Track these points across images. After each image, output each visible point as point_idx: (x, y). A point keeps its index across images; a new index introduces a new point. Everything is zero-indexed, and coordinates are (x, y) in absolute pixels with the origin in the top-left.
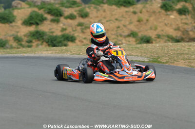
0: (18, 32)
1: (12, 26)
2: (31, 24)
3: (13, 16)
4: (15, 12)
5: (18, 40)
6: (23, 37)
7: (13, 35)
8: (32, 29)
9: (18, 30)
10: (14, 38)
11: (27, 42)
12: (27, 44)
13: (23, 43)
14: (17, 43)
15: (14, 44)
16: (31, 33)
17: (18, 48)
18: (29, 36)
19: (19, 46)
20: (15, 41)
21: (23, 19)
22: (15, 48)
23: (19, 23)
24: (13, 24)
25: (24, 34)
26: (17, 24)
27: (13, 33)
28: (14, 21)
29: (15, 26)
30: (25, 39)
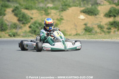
0: (101, 22)
1: (97, 18)
2: (110, 16)
3: (98, 11)
4: (99, 8)
5: (100, 27)
6: (104, 25)
7: (97, 24)
8: (111, 19)
9: (101, 20)
10: (98, 26)
11: (107, 29)
12: (107, 30)
13: (105, 30)
14: (100, 29)
15: (98, 30)
16: (110, 23)
17: (101, 33)
18: (109, 25)
19: (101, 32)
20: (99, 28)
21: (105, 13)
22: (98, 33)
23: (102, 15)
24: (98, 16)
25: (105, 23)
26: (100, 16)
27: (97, 22)
28: (98, 14)
29: (99, 17)
30: (106, 27)
